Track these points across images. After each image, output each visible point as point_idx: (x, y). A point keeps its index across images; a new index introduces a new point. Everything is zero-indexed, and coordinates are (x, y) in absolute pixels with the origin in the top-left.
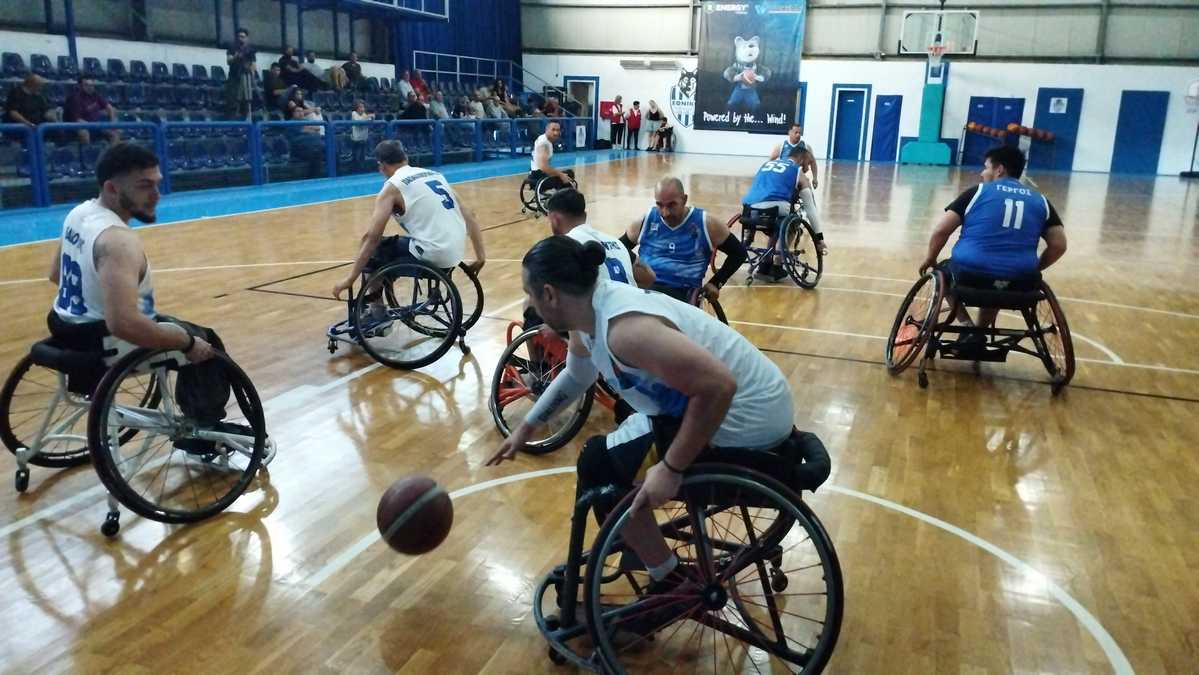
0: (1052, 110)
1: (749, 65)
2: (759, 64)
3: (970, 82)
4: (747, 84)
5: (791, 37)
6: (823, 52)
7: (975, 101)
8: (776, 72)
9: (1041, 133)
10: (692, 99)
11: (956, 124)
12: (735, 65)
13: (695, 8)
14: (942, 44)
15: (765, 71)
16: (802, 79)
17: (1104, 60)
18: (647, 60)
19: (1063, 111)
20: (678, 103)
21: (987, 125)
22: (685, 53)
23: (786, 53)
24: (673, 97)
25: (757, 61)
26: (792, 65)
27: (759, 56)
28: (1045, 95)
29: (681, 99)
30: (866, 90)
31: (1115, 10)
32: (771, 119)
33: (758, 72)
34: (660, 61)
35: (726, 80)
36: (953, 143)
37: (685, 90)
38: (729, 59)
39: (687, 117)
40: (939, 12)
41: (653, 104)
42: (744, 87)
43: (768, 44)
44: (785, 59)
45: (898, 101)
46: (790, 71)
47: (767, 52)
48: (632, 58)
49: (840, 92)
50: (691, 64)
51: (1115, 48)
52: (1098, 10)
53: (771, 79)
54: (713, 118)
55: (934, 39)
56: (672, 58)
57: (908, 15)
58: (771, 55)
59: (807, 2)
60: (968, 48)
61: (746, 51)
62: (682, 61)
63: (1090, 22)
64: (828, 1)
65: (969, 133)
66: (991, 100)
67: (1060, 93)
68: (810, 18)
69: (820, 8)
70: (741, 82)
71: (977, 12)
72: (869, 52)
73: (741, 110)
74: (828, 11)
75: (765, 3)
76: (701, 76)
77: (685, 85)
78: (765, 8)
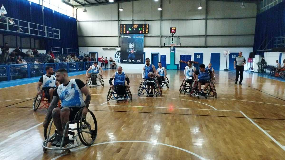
0: (197, 57)
1: (132, 49)
2: (134, 49)
3: (180, 52)
4: (132, 53)
5: (141, 43)
6: (148, 46)
7: (181, 56)
8: (138, 50)
9: (195, 62)
10: (120, 57)
11: (178, 61)
12: (129, 49)
13: (119, 37)
14: (173, 44)
15: (136, 50)
16: (144, 52)
17: (206, 47)
18: (109, 48)
19: (199, 57)
20: (117, 58)
21: (184, 61)
22: (118, 46)
23: (140, 46)
24: (115, 56)
25: (134, 48)
28: (195, 54)
29: (117, 56)
30: (158, 54)
31: (207, 36)
32: (138, 61)
33: (134, 50)
34: (112, 48)
35: (127, 52)
36: (177, 65)
37: (118, 55)
38: (128, 47)
39: (119, 61)
40: (172, 37)
41: (111, 58)
42: (131, 54)
43: (136, 44)
44: (140, 47)
45: (166, 55)
46: (141, 50)
48: (106, 48)
49: (153, 54)
50: (119, 49)
51: (208, 44)
52: (204, 36)
53: (137, 52)
54: (125, 61)
55: (171, 43)
56: (115, 48)
57: (166, 38)
58: (137, 46)
59: (144, 35)
60: (179, 45)
61: (131, 46)
62: (117, 48)
63: (203, 39)
64: (149, 35)
65: (181, 63)
66: (185, 55)
67: (198, 54)
68: (145, 39)
69: (147, 36)
70: (131, 53)
71: (180, 37)
72: (158, 46)
73: (131, 59)
74: (149, 37)
75: (135, 35)
76: (121, 51)
77: (118, 53)
78: (135, 36)
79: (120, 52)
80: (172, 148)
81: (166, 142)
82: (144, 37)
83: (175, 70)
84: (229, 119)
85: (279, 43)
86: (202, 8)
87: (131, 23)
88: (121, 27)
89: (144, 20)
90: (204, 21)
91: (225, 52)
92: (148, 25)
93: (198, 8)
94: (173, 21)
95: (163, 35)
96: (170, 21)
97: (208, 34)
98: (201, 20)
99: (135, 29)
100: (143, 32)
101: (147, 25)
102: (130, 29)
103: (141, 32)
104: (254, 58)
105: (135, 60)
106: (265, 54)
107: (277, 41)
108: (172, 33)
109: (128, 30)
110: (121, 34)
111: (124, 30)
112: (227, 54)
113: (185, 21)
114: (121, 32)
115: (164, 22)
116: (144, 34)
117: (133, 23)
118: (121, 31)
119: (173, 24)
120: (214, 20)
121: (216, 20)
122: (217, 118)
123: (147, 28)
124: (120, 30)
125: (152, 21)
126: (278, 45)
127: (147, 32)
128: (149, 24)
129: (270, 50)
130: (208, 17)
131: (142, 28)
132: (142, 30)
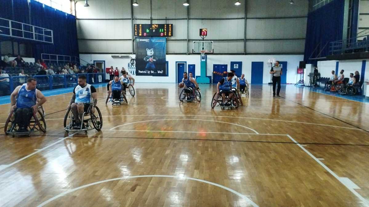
0: (235, 68)
1: (151, 56)
2: (154, 56)
3: (213, 61)
4: (151, 62)
5: (163, 48)
6: (172, 53)
7: (214, 65)
8: (159, 58)
10: (135, 67)
11: (210, 72)
12: (147, 56)
13: (133, 40)
14: (204, 50)
16: (166, 61)
17: (246, 53)
18: (120, 55)
19: (237, 68)
20: (131, 68)
21: (218, 72)
22: (132, 53)
23: (162, 53)
24: (129, 66)
26: (163, 56)
27: (154, 54)
28: (232, 64)
29: (131, 66)
30: (185, 63)
31: (247, 41)
32: (159, 72)
33: (154, 58)
34: (124, 55)
35: (144, 61)
36: (210, 77)
37: (132, 64)
38: (145, 54)
39: (134, 72)
40: (203, 41)
41: (123, 68)
42: (150, 63)
43: (156, 50)
44: (161, 55)
45: (194, 66)
46: (163, 58)
47: (156, 53)
48: (116, 55)
49: (178, 64)
50: (134, 56)
51: (249, 51)
52: (243, 41)
53: (158, 60)
54: (142, 72)
55: (202, 49)
56: (128, 55)
57: (194, 42)
58: (157, 54)
59: (166, 39)
60: (211, 51)
61: (150, 52)
62: (130, 55)
63: (242, 44)
64: (172, 38)
65: (214, 74)
66: (219, 65)
67: (236, 63)
68: (167, 43)
69: (170, 40)
70: (149, 61)
71: (212, 41)
72: (185, 52)
73: (150, 69)
74: (172, 41)
75: (154, 39)
76: (137, 60)
77: (132, 63)
78: (154, 40)
79: (135, 61)
80: (202, 183)
81: (194, 177)
82: (167, 40)
83: (207, 83)
84: (273, 144)
85: (335, 49)
86: (240, 4)
87: (148, 22)
88: (136, 28)
89: (166, 19)
90: (243, 20)
91: (269, 61)
92: (172, 25)
93: (235, 4)
94: (203, 20)
95: (191, 38)
96: (200, 21)
97: (248, 37)
98: (239, 20)
99: (154, 30)
101: (170, 25)
102: (148, 31)
103: (162, 34)
104: (305, 68)
105: (156, 71)
106: (319, 63)
107: (333, 46)
108: (202, 36)
109: (146, 32)
110: (136, 37)
111: (140, 31)
112: (271, 63)
113: (219, 21)
114: (136, 34)
115: (191, 21)
116: (166, 37)
117: (151, 22)
119: (203, 25)
120: (255, 20)
121: (257, 20)
122: (260, 144)
123: (170, 29)
124: (135, 31)
125: (176, 20)
126: (334, 52)
127: (170, 35)
128: (172, 24)
129: (325, 57)
130: (248, 16)
131: (164, 29)
132: (164, 32)
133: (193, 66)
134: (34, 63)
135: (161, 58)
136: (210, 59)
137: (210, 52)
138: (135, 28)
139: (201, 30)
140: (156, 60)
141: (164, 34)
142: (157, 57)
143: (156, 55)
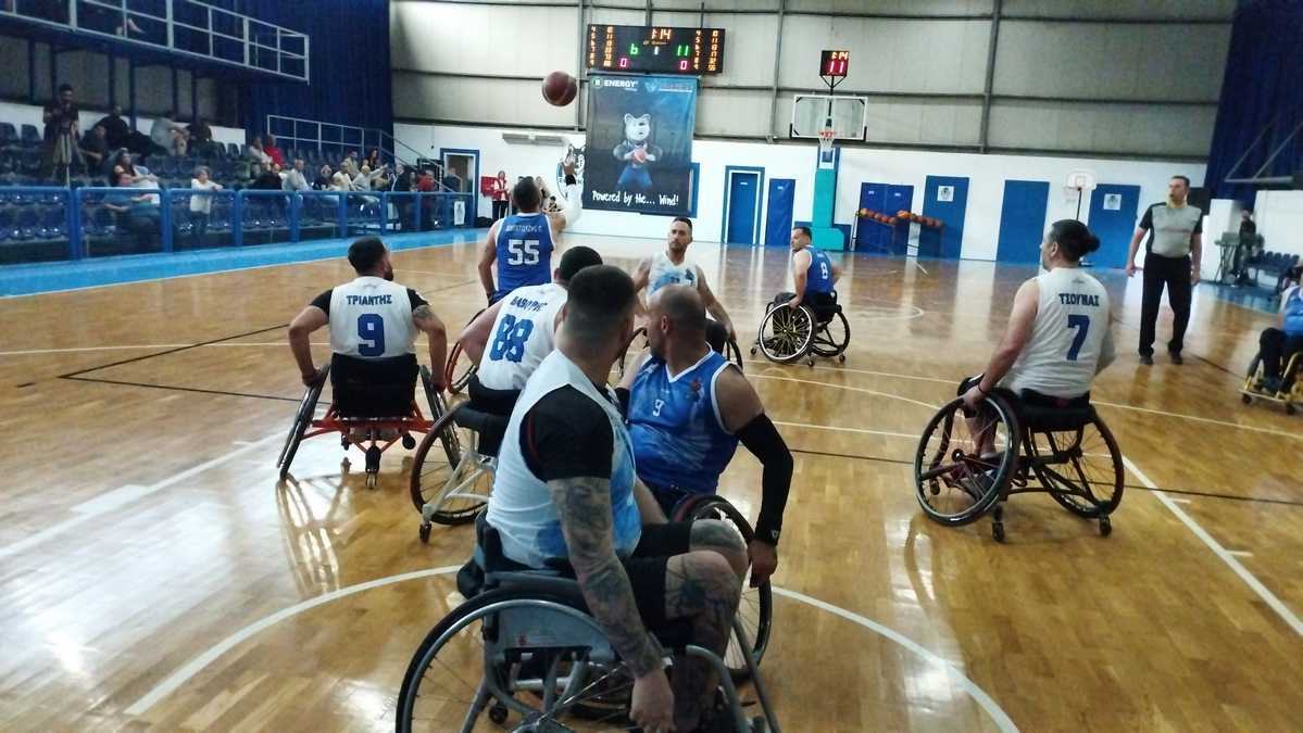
0: (940, 198)
1: (640, 143)
2: (650, 143)
3: (861, 169)
4: (638, 163)
5: (682, 117)
6: (714, 133)
7: (866, 187)
8: (667, 151)
9: (930, 221)
11: (848, 210)
12: (625, 143)
13: (582, 82)
14: (833, 129)
15: (657, 150)
16: (693, 161)
17: (987, 150)
18: (532, 134)
19: (950, 199)
21: (876, 212)
22: (572, 129)
23: (679, 132)
24: (561, 174)
25: (648, 140)
26: (683, 145)
27: (650, 134)
28: (933, 183)
30: (759, 173)
31: (999, 101)
32: (663, 200)
33: (649, 151)
34: (547, 134)
35: (615, 158)
36: (845, 229)
38: (620, 134)
40: (830, 97)
42: (634, 166)
43: (659, 123)
44: (677, 139)
45: (792, 182)
46: (682, 150)
47: (658, 130)
48: (517, 133)
49: (733, 174)
50: (579, 141)
51: (993, 142)
52: (980, 101)
53: (663, 159)
54: (603, 197)
55: (824, 123)
56: (559, 134)
57: (800, 98)
58: (662, 132)
59: (699, 82)
60: (858, 135)
61: (636, 129)
62: (568, 136)
63: (975, 111)
64: (721, 80)
65: (861, 219)
66: (881, 187)
67: (946, 181)
68: (701, 97)
69: (712, 88)
70: (632, 161)
71: (865, 98)
72: (761, 134)
73: (632, 189)
74: (719, 91)
75: (656, 80)
76: (590, 153)
78: (655, 85)
79: (581, 157)
82: (699, 88)
87: (639, 20)
88: (594, 37)
89: (704, 11)
90: (988, 24)
91: (1071, 180)
92: (722, 32)
94: (837, 20)
95: (787, 83)
96: (826, 21)
97: (998, 89)
98: (969, 23)
99: (657, 48)
100: (696, 66)
101: (715, 33)
102: (634, 50)
103: (684, 64)
105: (652, 195)
106: (1262, 196)
108: (829, 78)
109: (628, 55)
110: (592, 70)
111: (608, 50)
112: (1080, 189)
113: (893, 22)
114: (592, 62)
115: (791, 20)
116: (700, 77)
117: (649, 19)
118: (592, 56)
119: (837, 34)
120: (1033, 25)
121: (1041, 26)
123: (714, 47)
124: (589, 51)
125: (739, 17)
127: (712, 68)
128: (724, 30)
129: (1288, 179)
130: (1006, 11)
131: (692, 45)
132: (691, 58)
133: (787, 186)
134: (242, 146)
135: (673, 151)
136: (852, 163)
137: (854, 135)
138: (589, 40)
139: (826, 56)
140: (656, 155)
141: (691, 62)
142: (660, 145)
143: (658, 137)
